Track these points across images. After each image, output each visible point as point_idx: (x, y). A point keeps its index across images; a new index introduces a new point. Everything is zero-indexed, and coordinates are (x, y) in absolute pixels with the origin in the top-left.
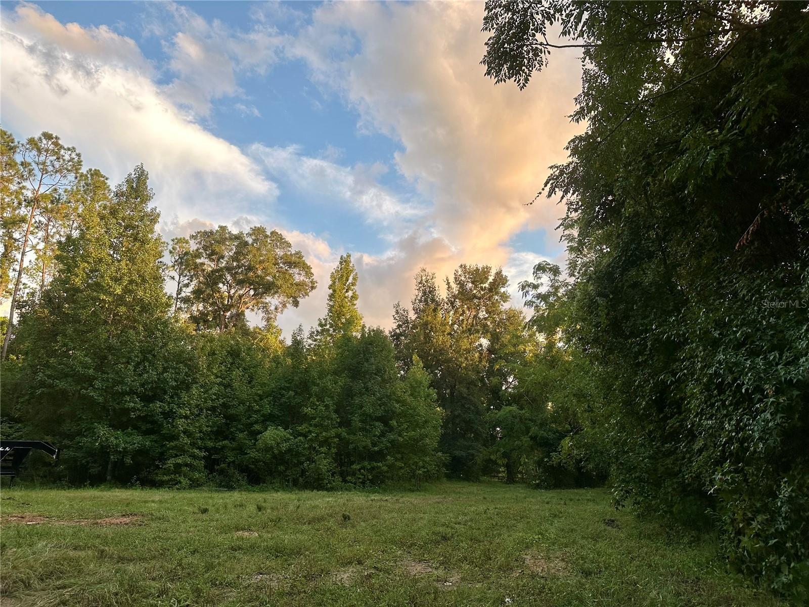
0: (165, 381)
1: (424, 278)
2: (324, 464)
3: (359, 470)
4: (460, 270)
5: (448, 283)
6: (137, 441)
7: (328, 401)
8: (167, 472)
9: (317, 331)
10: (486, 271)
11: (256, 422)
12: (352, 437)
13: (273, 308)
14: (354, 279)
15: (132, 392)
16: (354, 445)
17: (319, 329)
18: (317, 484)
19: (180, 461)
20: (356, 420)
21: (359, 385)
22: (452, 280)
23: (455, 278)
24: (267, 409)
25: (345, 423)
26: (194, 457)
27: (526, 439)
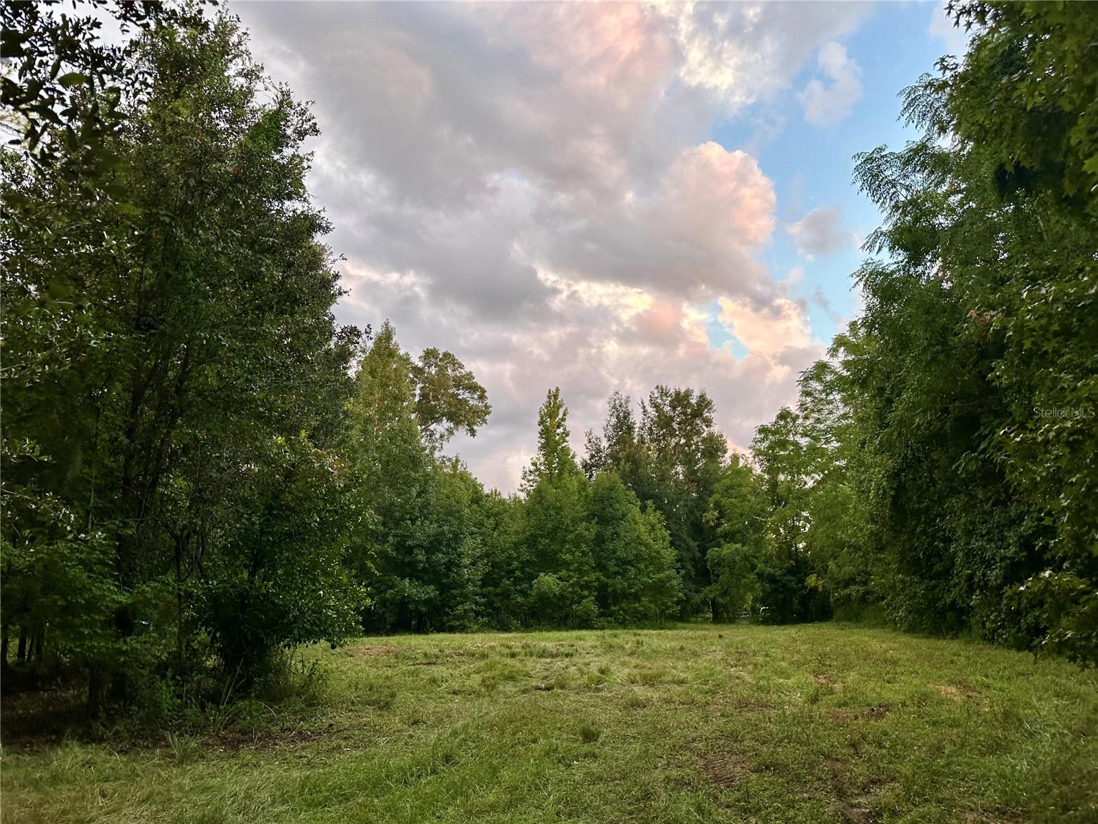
0: (442, 533)
1: (617, 402)
2: (590, 604)
3: (618, 611)
4: (656, 391)
5: (644, 407)
6: (431, 591)
7: (584, 547)
8: (458, 618)
9: (530, 471)
10: (688, 394)
11: (516, 569)
12: (610, 581)
13: (438, 436)
14: (564, 415)
15: (420, 546)
16: (612, 588)
17: (532, 468)
18: (585, 623)
19: (466, 607)
20: (612, 566)
21: (608, 532)
22: (647, 403)
23: (651, 400)
24: (526, 556)
25: (601, 567)
26: (477, 603)
27: (752, 576)
